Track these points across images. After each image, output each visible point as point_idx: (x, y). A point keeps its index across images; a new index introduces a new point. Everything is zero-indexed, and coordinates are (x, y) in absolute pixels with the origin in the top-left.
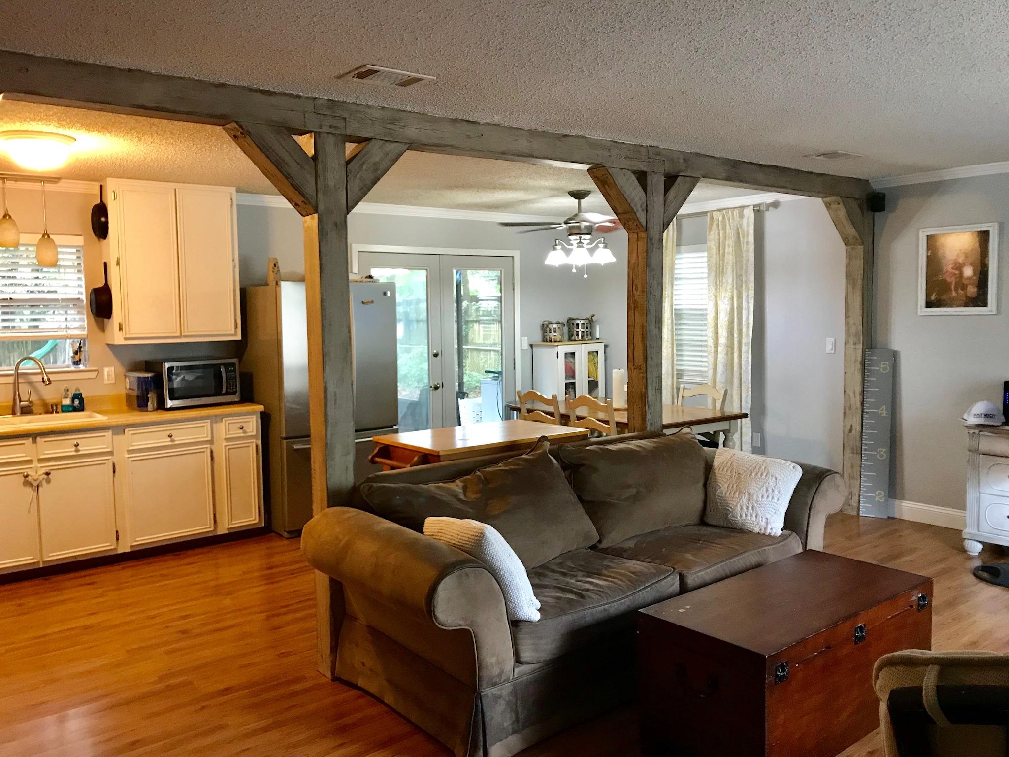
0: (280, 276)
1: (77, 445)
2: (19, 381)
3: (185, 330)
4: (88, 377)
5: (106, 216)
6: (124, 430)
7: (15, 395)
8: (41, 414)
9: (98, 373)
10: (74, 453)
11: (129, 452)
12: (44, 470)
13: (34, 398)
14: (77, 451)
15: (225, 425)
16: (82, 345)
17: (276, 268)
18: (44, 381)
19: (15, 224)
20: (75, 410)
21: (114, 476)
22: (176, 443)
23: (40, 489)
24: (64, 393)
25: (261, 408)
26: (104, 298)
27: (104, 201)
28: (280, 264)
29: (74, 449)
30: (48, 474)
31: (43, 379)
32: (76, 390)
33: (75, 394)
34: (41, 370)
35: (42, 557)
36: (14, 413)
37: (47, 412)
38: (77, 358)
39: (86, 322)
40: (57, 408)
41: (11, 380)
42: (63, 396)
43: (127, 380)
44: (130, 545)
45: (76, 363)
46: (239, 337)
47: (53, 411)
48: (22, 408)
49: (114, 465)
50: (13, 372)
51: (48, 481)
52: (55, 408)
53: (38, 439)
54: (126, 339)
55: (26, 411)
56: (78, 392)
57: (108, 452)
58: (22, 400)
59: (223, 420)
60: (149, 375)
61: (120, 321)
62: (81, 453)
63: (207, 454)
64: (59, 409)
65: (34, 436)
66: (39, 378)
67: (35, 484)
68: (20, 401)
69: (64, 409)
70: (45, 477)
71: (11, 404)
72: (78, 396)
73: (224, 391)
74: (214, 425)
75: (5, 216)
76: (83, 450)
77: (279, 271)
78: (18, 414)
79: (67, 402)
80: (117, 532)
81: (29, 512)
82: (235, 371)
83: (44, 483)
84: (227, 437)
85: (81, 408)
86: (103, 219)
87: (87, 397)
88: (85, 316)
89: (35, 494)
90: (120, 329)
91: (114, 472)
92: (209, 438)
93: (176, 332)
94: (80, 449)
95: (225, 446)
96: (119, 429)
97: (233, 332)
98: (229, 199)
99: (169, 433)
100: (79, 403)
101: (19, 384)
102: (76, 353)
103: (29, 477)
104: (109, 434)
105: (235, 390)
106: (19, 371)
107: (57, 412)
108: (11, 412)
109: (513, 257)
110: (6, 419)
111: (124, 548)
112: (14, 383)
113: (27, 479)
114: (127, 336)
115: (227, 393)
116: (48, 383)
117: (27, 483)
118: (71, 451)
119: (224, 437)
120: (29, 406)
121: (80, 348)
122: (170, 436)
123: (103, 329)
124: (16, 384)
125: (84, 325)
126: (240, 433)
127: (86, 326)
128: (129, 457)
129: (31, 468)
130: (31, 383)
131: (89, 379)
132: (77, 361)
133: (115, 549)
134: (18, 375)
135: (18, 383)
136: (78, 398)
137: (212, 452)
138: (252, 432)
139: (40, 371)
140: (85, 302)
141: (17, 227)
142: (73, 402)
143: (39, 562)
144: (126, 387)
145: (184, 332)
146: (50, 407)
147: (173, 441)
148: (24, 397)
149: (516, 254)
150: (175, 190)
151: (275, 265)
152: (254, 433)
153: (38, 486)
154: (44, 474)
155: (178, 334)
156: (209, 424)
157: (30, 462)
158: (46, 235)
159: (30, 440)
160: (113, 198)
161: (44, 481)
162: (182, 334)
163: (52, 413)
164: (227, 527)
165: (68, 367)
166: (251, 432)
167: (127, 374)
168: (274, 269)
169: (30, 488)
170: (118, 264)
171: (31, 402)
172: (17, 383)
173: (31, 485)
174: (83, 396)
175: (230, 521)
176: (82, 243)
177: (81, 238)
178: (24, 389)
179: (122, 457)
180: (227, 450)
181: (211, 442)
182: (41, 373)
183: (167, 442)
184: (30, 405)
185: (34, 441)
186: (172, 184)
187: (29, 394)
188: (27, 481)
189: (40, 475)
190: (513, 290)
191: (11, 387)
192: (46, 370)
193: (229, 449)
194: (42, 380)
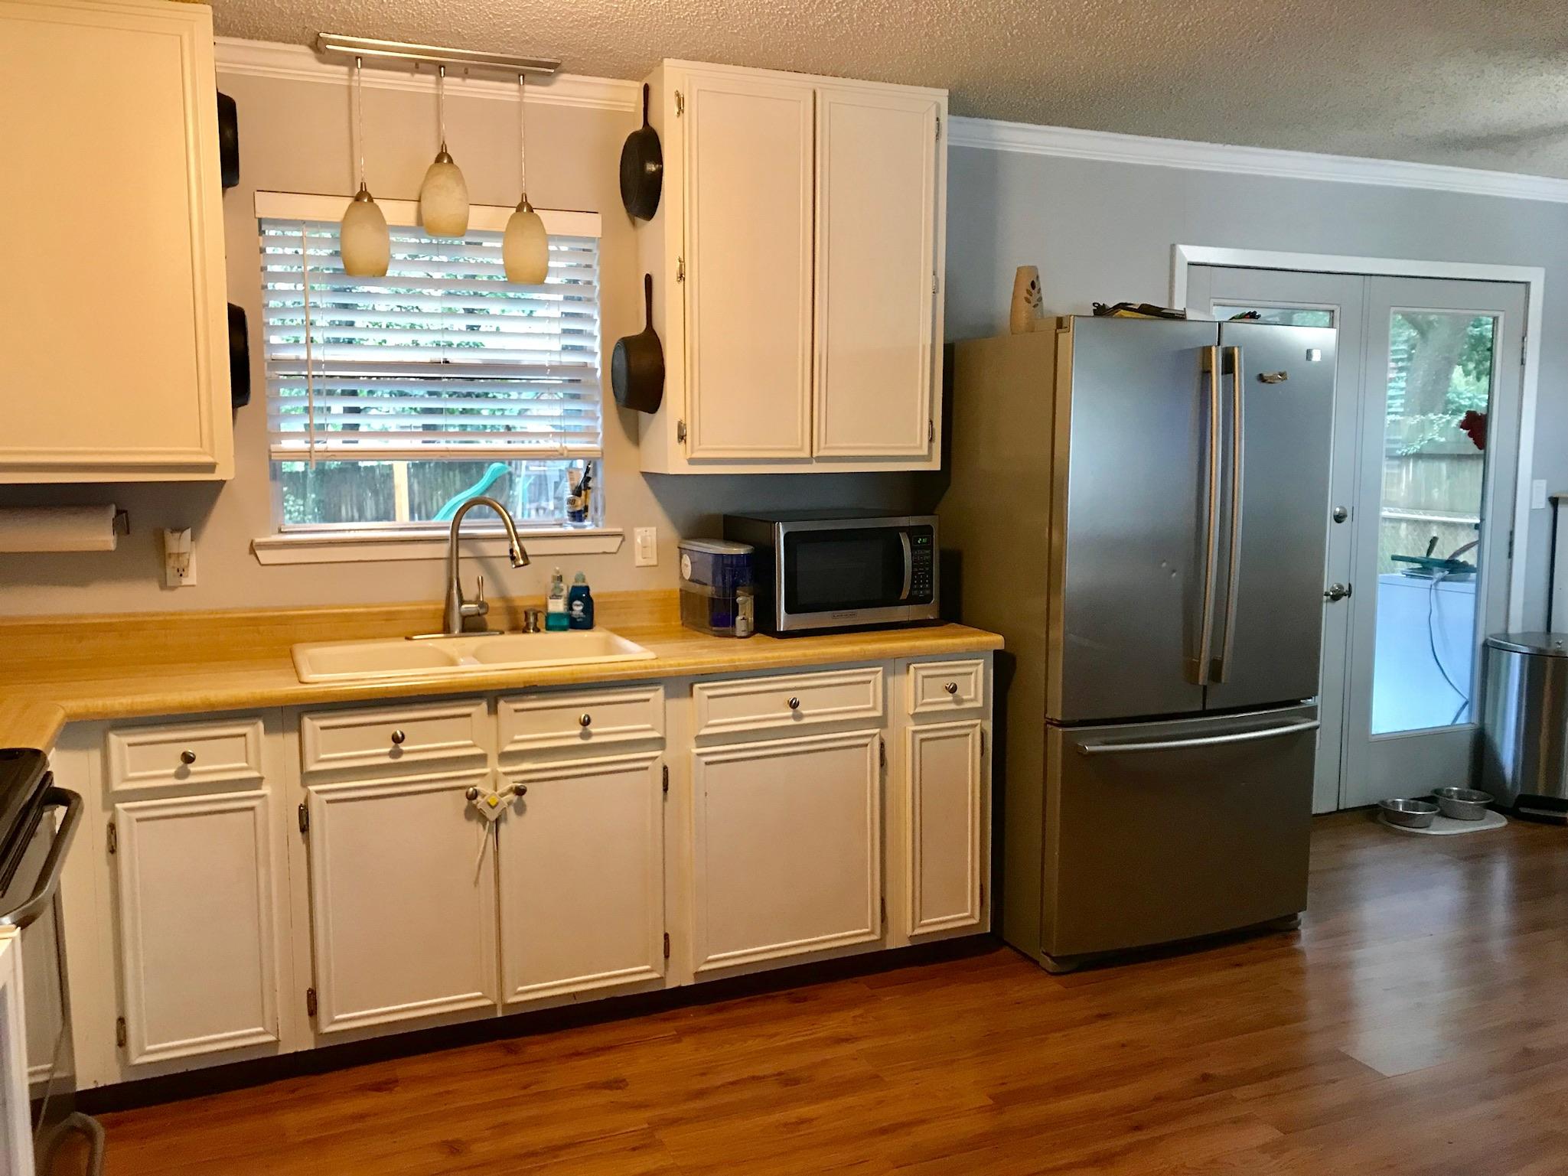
0: (1042, 313)
1: (586, 722)
2: (460, 555)
3: (822, 445)
4: (601, 551)
5: (659, 159)
6: (691, 686)
7: (450, 587)
8: (502, 633)
9: (624, 540)
10: (579, 741)
11: (703, 741)
12: (509, 783)
13: (489, 594)
14: (586, 735)
15: (916, 678)
16: (590, 474)
17: (1034, 292)
18: (513, 558)
19: (460, 179)
20: (575, 624)
21: (665, 799)
22: (806, 721)
23: (503, 827)
24: (552, 585)
25: (996, 640)
26: (645, 362)
27: (653, 123)
28: (1043, 284)
29: (578, 730)
30: (520, 792)
31: (512, 551)
32: (576, 580)
33: (574, 588)
34: (508, 529)
35: (501, 995)
36: (447, 629)
37: (515, 629)
38: (580, 503)
39: (600, 421)
40: (536, 619)
41: (443, 550)
42: (550, 594)
43: (686, 560)
44: (692, 969)
45: (578, 516)
46: (935, 465)
47: (528, 625)
48: (464, 618)
49: (665, 769)
50: (447, 533)
51: (521, 809)
52: (532, 619)
53: (502, 705)
54: (692, 461)
55: (473, 625)
56: (580, 584)
57: (654, 739)
58: (465, 598)
59: (912, 667)
60: (741, 550)
61: (680, 416)
62: (594, 740)
63: (872, 749)
64: (541, 623)
65: (492, 696)
66: (503, 548)
67: (492, 815)
68: (462, 602)
69: (551, 623)
70: (512, 797)
71: (443, 606)
72: (580, 593)
73: (905, 595)
74: (890, 680)
75: (439, 160)
76: (601, 733)
77: (1040, 299)
78: (456, 632)
79: (558, 606)
80: (666, 936)
81: (476, 882)
82: (929, 546)
83: (511, 812)
84: (920, 709)
85: (585, 623)
86: (651, 167)
87: (599, 596)
88: (599, 407)
89: (491, 838)
90: (682, 437)
91: (666, 789)
92: (878, 713)
93: (801, 449)
94: (593, 730)
95: (915, 732)
96: (680, 684)
97: (925, 452)
98: (934, 119)
99: (790, 696)
100: (583, 611)
101: (460, 561)
102: (577, 492)
103: (479, 798)
104: (657, 695)
105: (928, 592)
106: (461, 531)
107: (537, 630)
108: (440, 627)
109: (1527, 284)
110: (430, 644)
111: (681, 977)
112: (449, 559)
113: (474, 802)
114: (697, 455)
115: (911, 600)
116: (521, 562)
117: (473, 813)
118: (571, 736)
119: (911, 712)
120: (479, 615)
121: (587, 479)
122: (794, 705)
123: (634, 435)
124: (453, 561)
125: (595, 428)
126: (945, 701)
127: (599, 430)
128: (699, 755)
129: (483, 775)
130: (482, 559)
131: (605, 553)
132: (580, 511)
133: (661, 979)
134: (457, 539)
135: (458, 558)
136: (580, 599)
137: (882, 745)
138: (975, 700)
139: (504, 531)
140: (599, 373)
141: (464, 184)
142: (571, 608)
143: (495, 1005)
144: (682, 577)
145: (819, 450)
146: (523, 616)
147: (798, 716)
148: (470, 592)
149: (1536, 277)
150: (815, 93)
151: (1033, 285)
152: (979, 704)
153: (497, 821)
154: (511, 790)
155: (806, 454)
156: (880, 676)
157: (482, 759)
158: (525, 207)
159: (484, 705)
160: (677, 110)
161: (512, 808)
162: (815, 455)
163: (525, 631)
164: (909, 933)
165: (561, 525)
166: (971, 700)
167: (683, 546)
168: (1028, 292)
169: (481, 827)
170: (681, 277)
171: (482, 605)
172: (455, 557)
173: (482, 818)
174: (592, 593)
175: (917, 919)
176: (597, 232)
177: (597, 218)
178: (469, 574)
179: (683, 752)
180: (917, 742)
181: (881, 722)
182: (508, 537)
183: (784, 717)
184: (481, 611)
185: (493, 710)
186: (807, 77)
187: (480, 584)
188: (475, 806)
189: (503, 795)
190: (1523, 363)
191: (443, 564)
192: (519, 531)
193: (922, 740)
194: (508, 554)
